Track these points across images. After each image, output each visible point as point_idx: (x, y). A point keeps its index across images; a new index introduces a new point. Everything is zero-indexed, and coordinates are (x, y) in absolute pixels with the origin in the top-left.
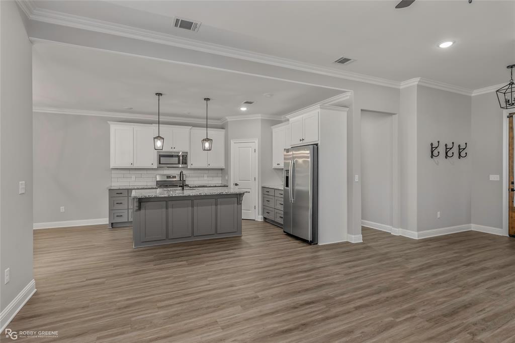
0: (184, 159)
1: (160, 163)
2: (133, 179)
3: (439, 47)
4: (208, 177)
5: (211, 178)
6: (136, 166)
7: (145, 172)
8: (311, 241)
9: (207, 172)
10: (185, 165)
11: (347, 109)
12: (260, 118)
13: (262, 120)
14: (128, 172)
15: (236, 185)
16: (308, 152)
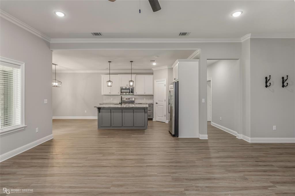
0: (132, 91)
1: (121, 92)
2: (112, 100)
3: (232, 16)
4: (146, 99)
5: (148, 100)
6: (112, 94)
7: (117, 96)
8: (174, 135)
9: (145, 96)
10: (133, 93)
11: (198, 60)
12: (167, 67)
13: (168, 68)
14: (109, 96)
15: (157, 103)
16: (173, 85)
